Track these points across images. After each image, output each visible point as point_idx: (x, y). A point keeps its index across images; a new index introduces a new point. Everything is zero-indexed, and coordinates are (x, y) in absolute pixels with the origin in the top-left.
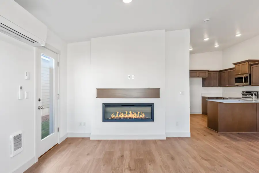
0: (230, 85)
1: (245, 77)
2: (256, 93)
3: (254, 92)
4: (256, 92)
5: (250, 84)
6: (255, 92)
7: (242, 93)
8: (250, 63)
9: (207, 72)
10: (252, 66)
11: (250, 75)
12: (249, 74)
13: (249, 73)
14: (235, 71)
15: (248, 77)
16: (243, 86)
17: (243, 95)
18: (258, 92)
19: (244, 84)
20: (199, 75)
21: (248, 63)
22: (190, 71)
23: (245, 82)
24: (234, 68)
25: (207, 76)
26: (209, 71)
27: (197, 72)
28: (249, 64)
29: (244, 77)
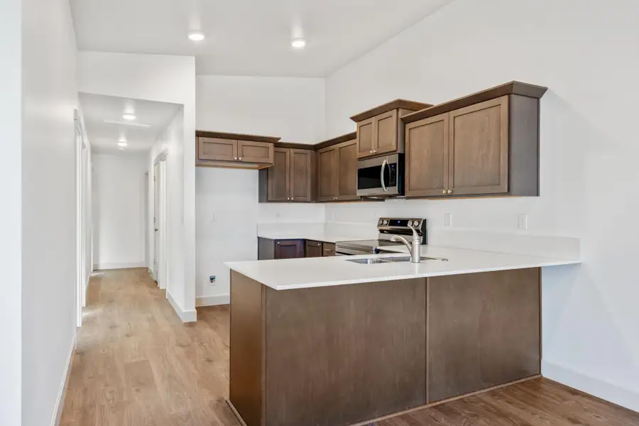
0: (345, 196)
1: (386, 165)
2: (420, 228)
3: (413, 220)
4: (419, 220)
5: (402, 192)
6: (416, 223)
7: (379, 225)
8: (403, 114)
9: (271, 145)
10: (409, 126)
11: (402, 157)
12: (399, 154)
13: (400, 151)
14: (358, 145)
15: (395, 164)
16: (382, 198)
17: (382, 231)
18: (425, 221)
19: (385, 190)
20: (243, 156)
21: (398, 111)
22: (199, 134)
23: (387, 185)
24: (355, 134)
25: (271, 160)
26: (277, 144)
27: (234, 142)
28: (401, 116)
29: (383, 165)
